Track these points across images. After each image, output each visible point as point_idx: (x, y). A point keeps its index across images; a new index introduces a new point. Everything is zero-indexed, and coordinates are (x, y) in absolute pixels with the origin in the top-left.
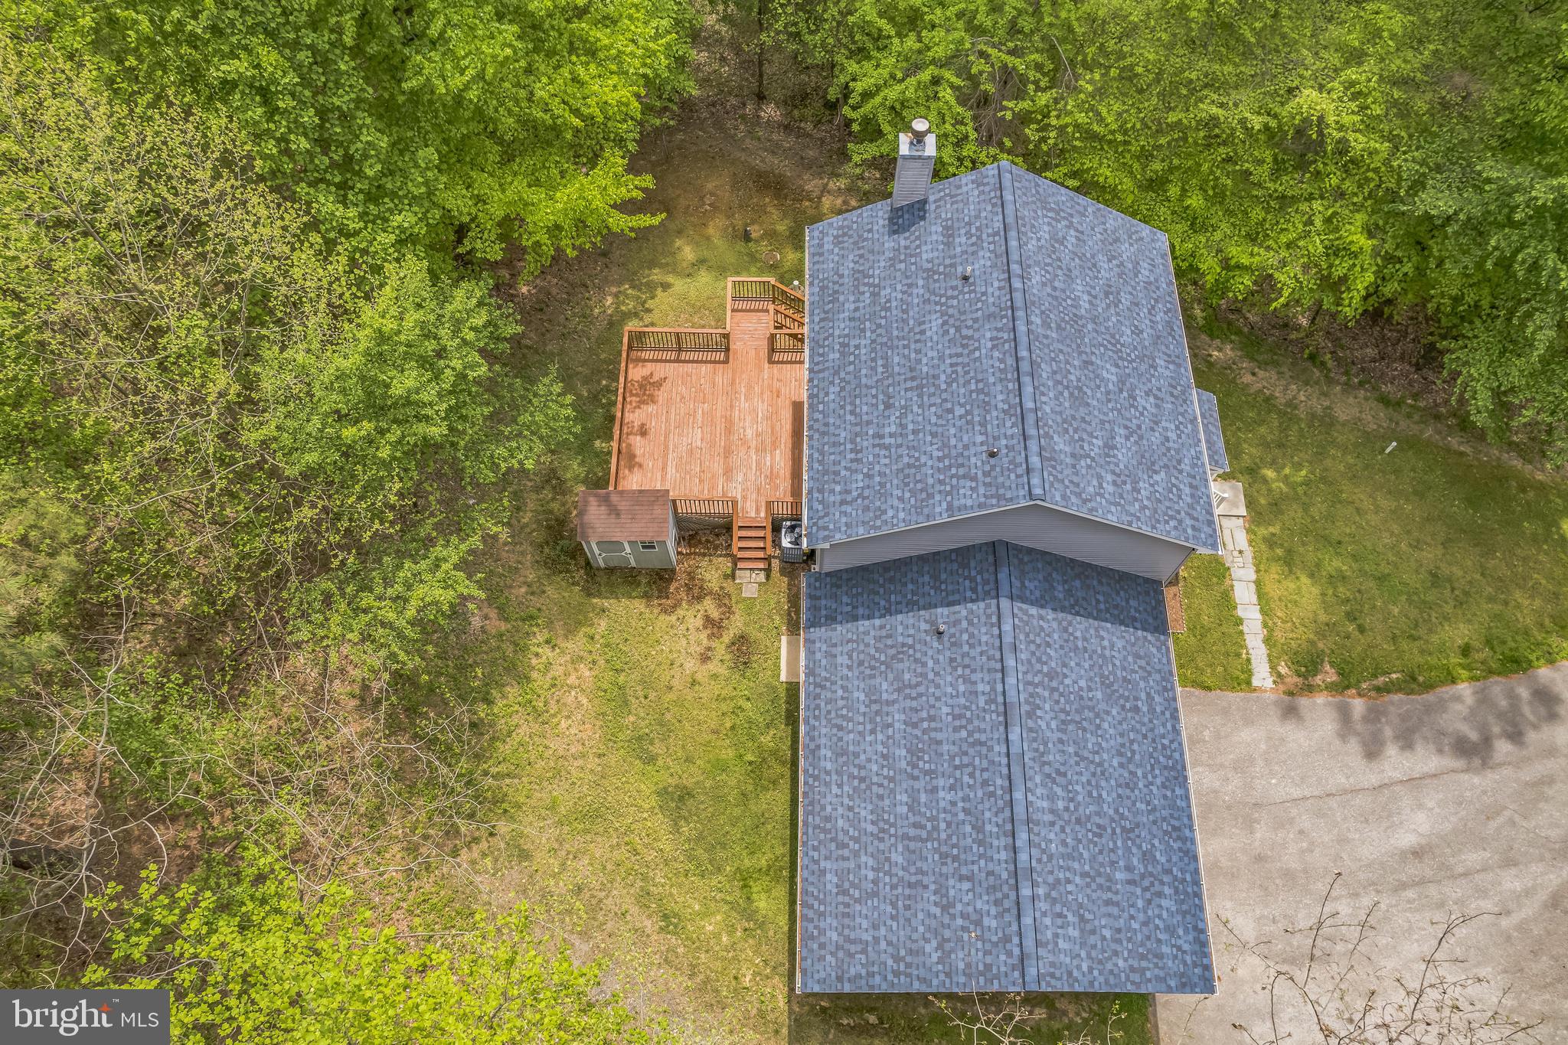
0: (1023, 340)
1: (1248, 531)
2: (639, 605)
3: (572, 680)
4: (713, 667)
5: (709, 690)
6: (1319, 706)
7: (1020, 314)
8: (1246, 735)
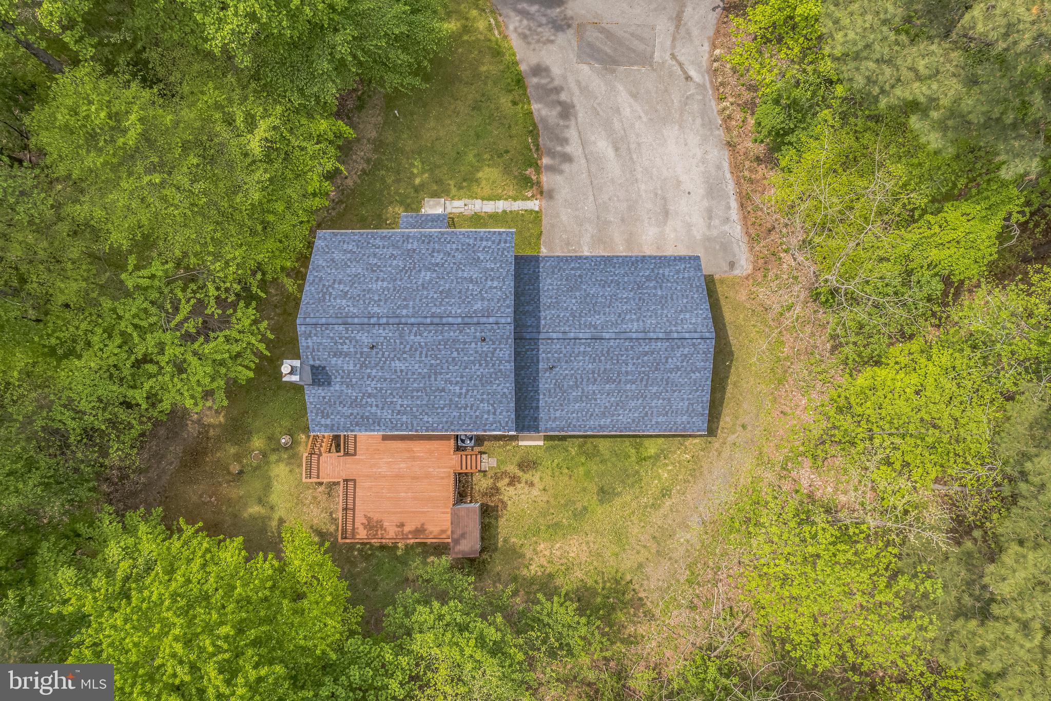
0: (420, 320)
1: (453, 199)
2: (502, 522)
3: (547, 553)
4: (536, 480)
5: (548, 480)
6: (546, 179)
7: (403, 320)
8: (564, 218)
